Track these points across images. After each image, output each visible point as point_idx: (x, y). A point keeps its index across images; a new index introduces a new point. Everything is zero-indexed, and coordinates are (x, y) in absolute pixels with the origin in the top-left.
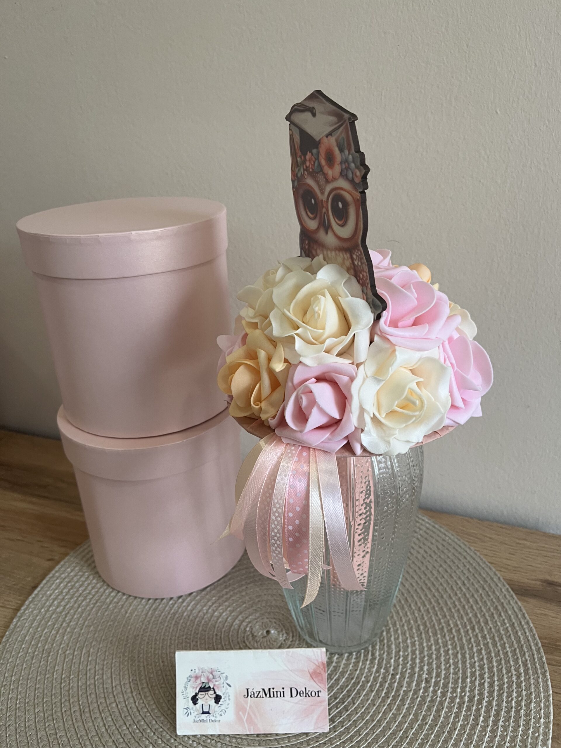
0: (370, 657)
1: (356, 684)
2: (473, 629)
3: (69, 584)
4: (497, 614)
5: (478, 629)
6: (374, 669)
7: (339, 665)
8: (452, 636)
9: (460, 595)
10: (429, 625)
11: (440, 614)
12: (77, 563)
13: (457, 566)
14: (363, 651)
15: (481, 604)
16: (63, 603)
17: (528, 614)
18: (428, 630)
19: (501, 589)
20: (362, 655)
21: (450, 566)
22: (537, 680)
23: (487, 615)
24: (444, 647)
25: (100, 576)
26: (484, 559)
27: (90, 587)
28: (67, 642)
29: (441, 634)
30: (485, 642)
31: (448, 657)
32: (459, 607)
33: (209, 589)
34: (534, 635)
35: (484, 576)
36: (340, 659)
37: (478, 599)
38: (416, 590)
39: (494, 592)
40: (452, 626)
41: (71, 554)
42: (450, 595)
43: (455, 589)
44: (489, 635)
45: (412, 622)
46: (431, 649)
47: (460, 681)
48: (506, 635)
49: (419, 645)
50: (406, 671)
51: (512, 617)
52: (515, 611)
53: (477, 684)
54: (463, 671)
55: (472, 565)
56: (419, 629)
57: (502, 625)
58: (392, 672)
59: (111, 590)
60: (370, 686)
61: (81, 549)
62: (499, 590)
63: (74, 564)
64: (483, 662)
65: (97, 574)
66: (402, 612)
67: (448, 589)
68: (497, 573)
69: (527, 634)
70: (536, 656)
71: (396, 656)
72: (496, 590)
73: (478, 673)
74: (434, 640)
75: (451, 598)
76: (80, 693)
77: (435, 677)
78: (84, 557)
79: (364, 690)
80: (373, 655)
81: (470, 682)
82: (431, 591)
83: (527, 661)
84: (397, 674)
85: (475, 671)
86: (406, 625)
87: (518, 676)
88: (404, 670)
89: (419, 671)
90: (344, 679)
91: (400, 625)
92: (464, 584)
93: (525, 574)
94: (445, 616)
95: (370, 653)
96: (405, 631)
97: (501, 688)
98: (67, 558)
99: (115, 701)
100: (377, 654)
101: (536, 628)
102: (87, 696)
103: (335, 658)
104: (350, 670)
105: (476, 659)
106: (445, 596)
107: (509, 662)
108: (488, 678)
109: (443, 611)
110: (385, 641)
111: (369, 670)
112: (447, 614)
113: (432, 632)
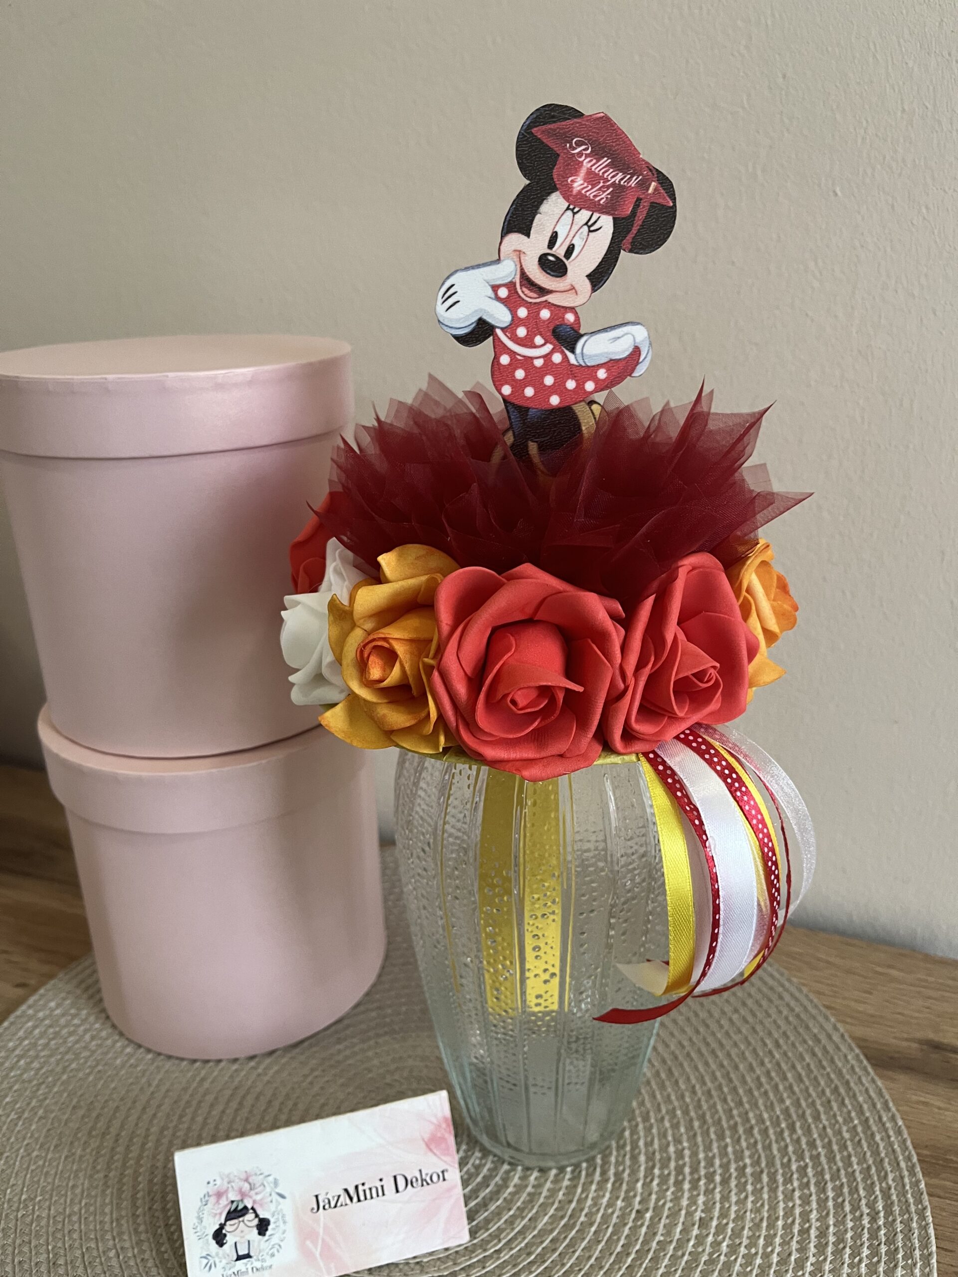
0: (597, 1177)
1: (568, 1227)
2: (792, 1129)
3: (51, 1030)
4: (836, 1101)
5: (802, 1128)
6: (605, 1201)
7: (538, 1191)
8: (752, 1141)
9: (769, 1066)
10: (710, 1121)
11: (733, 1100)
12: (69, 993)
13: (766, 1012)
14: (584, 1165)
15: (807, 1083)
16: (36, 1065)
17: (893, 1101)
18: (708, 1129)
19: (845, 1056)
20: (584, 1173)
21: (751, 1011)
22: (907, 1224)
23: (818, 1102)
24: (736, 1161)
25: (108, 1017)
26: (815, 1000)
27: (87, 1037)
28: (36, 1136)
29: (732, 1137)
30: (814, 1153)
31: (743, 1180)
32: (767, 1087)
33: (306, 1044)
34: (904, 1141)
35: (816, 1031)
36: (542, 1180)
37: (803, 1074)
38: (688, 1055)
39: (832, 1061)
40: (753, 1122)
41: (61, 975)
42: (751, 1066)
43: (761, 1054)
44: (822, 1140)
45: (679, 1112)
46: (712, 1165)
47: (765, 1224)
48: (852, 1140)
49: (690, 1157)
50: (664, 1204)
51: (865, 1106)
52: (870, 1097)
53: (796, 1231)
54: (769, 1205)
55: (792, 1010)
56: (692, 1127)
57: (845, 1121)
58: (637, 1207)
59: (126, 1042)
60: (595, 1232)
61: (80, 968)
62: (842, 1058)
63: (63, 995)
64: (809, 1189)
65: (105, 1015)
66: (661, 1094)
67: (747, 1054)
68: (839, 1025)
69: (892, 1139)
70: (907, 1180)
71: (645, 1177)
72: (836, 1058)
73: (797, 1211)
74: (718, 1147)
75: (751, 1069)
76: (51, 1230)
77: (718, 1218)
78: (82, 982)
79: (584, 1239)
80: (604, 1173)
81: (783, 1226)
82: (717, 1057)
83: (890, 1188)
84: (647, 1210)
85: (794, 1206)
86: (667, 1118)
87: (874, 1219)
88: (661, 1203)
89: (688, 1205)
90: (546, 1218)
91: (656, 1120)
92: (778, 1045)
93: (890, 1029)
94: (740, 1103)
95: (598, 1170)
96: (666, 1130)
97: (840, 1239)
98: (52, 982)
99: (115, 1245)
100: (612, 1171)
101: (908, 1127)
102: (64, 1236)
103: (532, 1178)
104: (560, 1202)
105: (796, 1184)
106: (741, 1067)
107: (857, 1190)
108: (817, 1220)
109: (737, 1094)
110: (628, 1148)
111: (596, 1201)
112: (745, 1100)
113: (715, 1133)
